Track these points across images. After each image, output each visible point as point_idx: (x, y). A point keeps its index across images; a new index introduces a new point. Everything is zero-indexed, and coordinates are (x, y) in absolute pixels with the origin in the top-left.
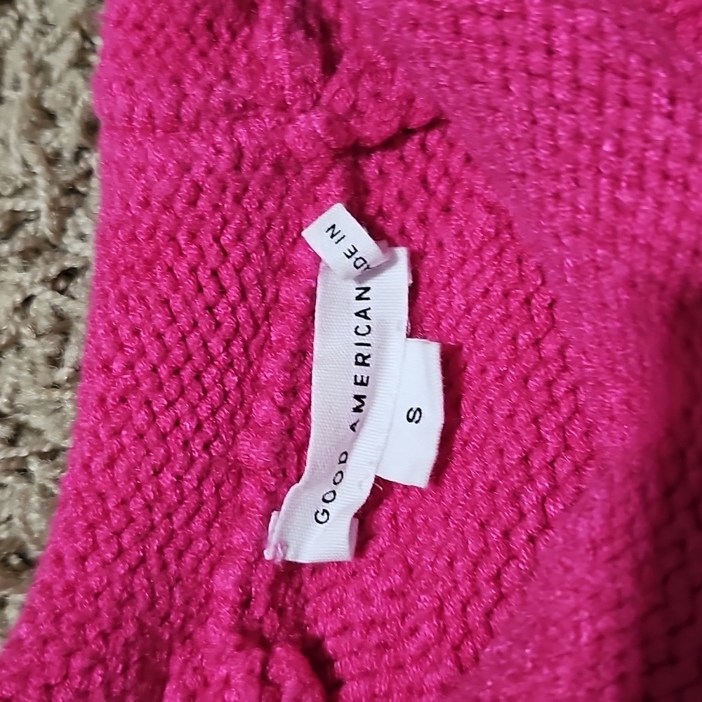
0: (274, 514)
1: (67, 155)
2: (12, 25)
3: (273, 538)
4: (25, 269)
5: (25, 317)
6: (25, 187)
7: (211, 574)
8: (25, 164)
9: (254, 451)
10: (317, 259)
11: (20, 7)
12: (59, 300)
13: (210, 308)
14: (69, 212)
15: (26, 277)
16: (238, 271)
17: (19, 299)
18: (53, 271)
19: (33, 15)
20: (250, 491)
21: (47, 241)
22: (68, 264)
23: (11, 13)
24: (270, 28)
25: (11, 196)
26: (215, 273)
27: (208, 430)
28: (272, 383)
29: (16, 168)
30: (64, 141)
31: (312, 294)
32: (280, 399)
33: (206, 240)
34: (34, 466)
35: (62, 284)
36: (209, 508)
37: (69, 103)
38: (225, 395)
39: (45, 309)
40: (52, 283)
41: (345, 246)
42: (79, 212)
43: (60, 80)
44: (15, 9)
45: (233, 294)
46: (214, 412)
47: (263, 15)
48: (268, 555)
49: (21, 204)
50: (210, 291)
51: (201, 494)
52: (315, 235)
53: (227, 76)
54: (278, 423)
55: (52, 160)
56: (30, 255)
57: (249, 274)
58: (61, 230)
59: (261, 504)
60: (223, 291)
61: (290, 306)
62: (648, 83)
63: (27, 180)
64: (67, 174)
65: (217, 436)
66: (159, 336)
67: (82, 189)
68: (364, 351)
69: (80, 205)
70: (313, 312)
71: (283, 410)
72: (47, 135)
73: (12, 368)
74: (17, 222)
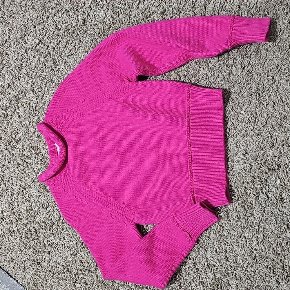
74: (44, 147)
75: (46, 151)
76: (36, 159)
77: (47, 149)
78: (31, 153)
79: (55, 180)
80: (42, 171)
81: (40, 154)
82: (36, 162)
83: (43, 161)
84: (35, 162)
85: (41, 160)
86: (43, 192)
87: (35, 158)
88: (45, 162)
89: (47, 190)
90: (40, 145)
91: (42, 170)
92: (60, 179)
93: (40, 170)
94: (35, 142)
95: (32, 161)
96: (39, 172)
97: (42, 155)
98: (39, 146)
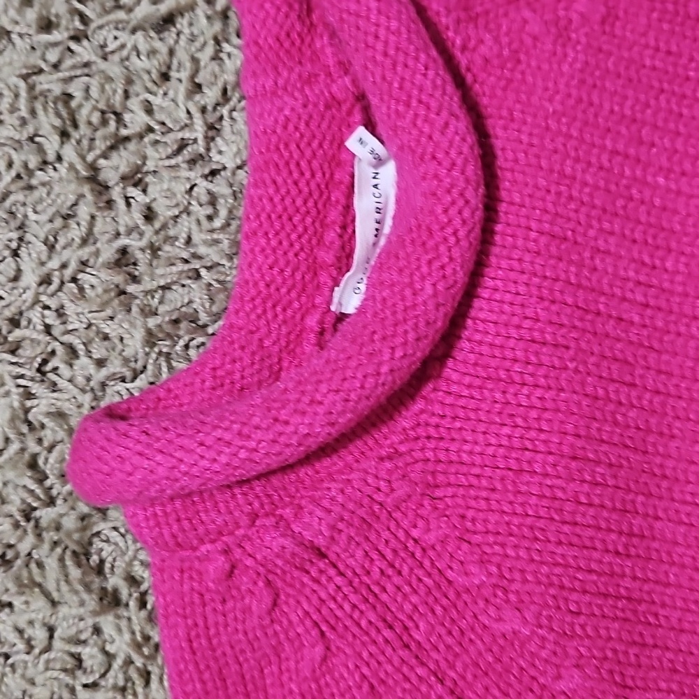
0: (336, 289)
1: (210, 108)
2: (174, 36)
3: (335, 300)
4: (191, 169)
5: (191, 196)
6: (186, 125)
7: (302, 319)
8: (188, 112)
9: (327, 257)
10: (354, 155)
11: (178, 26)
12: (210, 186)
13: (296, 183)
14: (213, 139)
15: (192, 174)
16: (309, 162)
17: (188, 186)
18: (207, 171)
19: (186, 31)
20: (324, 278)
21: (201, 155)
22: (214, 167)
23: (173, 29)
24: (322, 37)
25: (179, 131)
26: (298, 164)
27: (297, 247)
28: (334, 222)
29: (183, 115)
30: (207, 100)
31: (352, 176)
32: (339, 230)
33: (293, 147)
34: (203, 272)
35: (210, 178)
36: (299, 286)
37: (213, 80)
38: (306, 229)
39: (203, 191)
40: (205, 177)
41: (368, 148)
42: (218, 139)
43: (205, 67)
44: (175, 26)
45: (308, 175)
46: (300, 237)
47: (318, 31)
48: (333, 308)
49: (187, 134)
50: (296, 175)
51: (294, 279)
52: (352, 143)
53: (300, 63)
54: (338, 243)
55: (203, 110)
56: (192, 162)
57: (315, 164)
58: (208, 149)
59: (330, 283)
60: (302, 174)
61: (341, 182)
62: (417, 59)
63: (188, 122)
64: (211, 118)
65: (302, 249)
66: (271, 200)
67: (218, 127)
68: (379, 206)
69: (218, 135)
70: (353, 186)
71: (341, 236)
72: (197, 97)
73: (186, 224)
74: (182, 145)
75: (203, 185)
76: (76, 232)
77: (214, 173)
78: (33, 162)
79: (254, 517)
80: (104, 372)
81: (127, 200)
82: (64, 266)
83: (135, 279)
84: (54, 264)
85: (123, 259)
86: (51, 586)
87: (66, 217)
88: (166, 288)
89: (99, 570)
90: (149, 110)
91: (101, 363)
92: (314, 527)
93: (84, 360)
94: (102, 65)
95: (21, 239)
96: (65, 370)
97: (149, 216)
98: (136, 119)
